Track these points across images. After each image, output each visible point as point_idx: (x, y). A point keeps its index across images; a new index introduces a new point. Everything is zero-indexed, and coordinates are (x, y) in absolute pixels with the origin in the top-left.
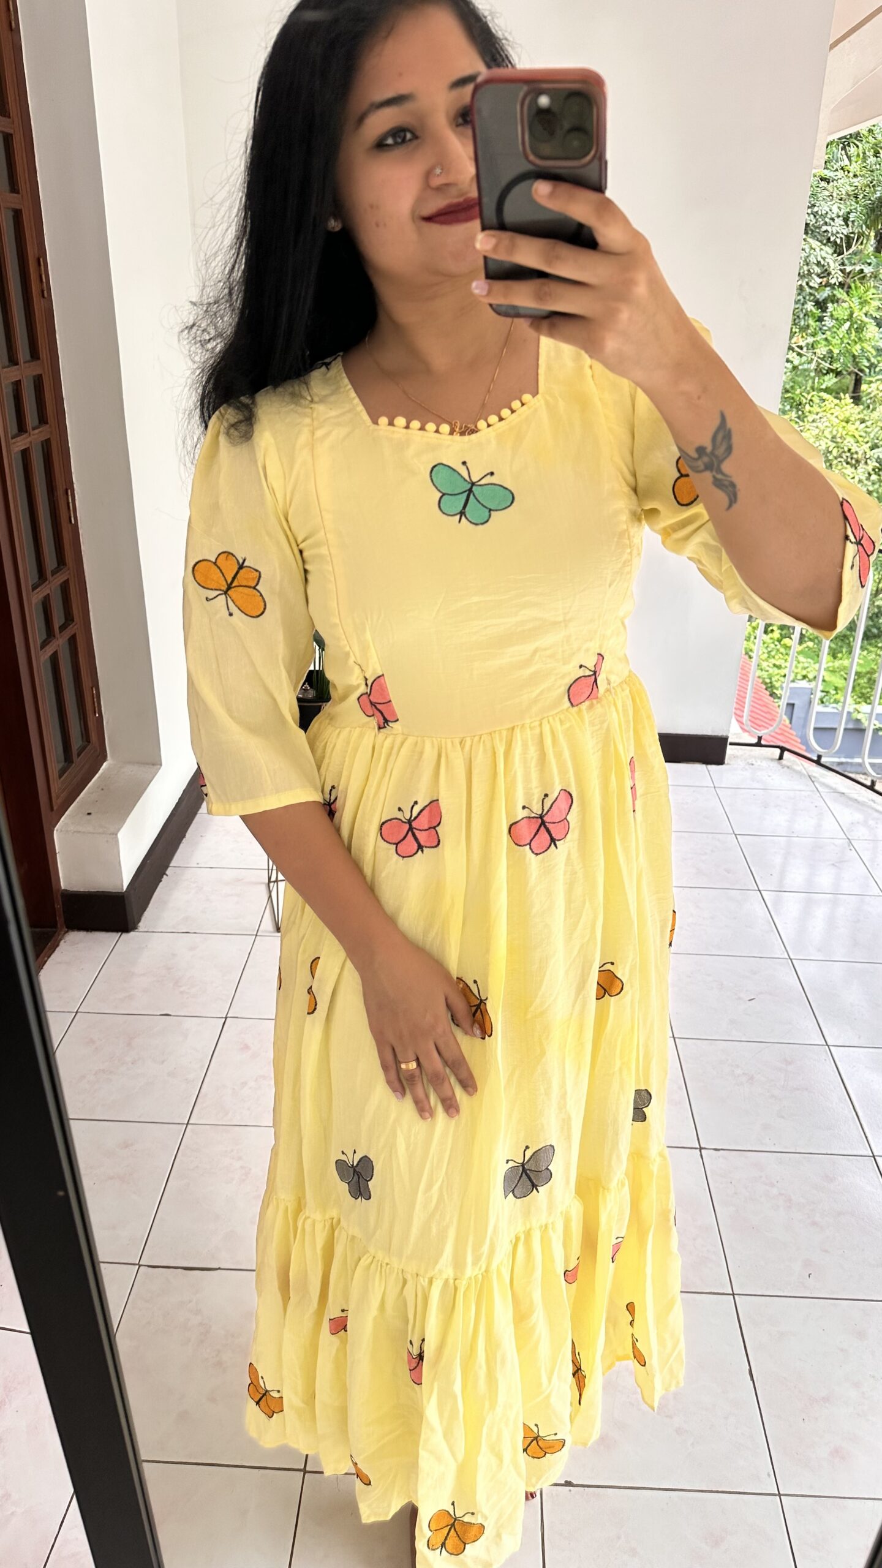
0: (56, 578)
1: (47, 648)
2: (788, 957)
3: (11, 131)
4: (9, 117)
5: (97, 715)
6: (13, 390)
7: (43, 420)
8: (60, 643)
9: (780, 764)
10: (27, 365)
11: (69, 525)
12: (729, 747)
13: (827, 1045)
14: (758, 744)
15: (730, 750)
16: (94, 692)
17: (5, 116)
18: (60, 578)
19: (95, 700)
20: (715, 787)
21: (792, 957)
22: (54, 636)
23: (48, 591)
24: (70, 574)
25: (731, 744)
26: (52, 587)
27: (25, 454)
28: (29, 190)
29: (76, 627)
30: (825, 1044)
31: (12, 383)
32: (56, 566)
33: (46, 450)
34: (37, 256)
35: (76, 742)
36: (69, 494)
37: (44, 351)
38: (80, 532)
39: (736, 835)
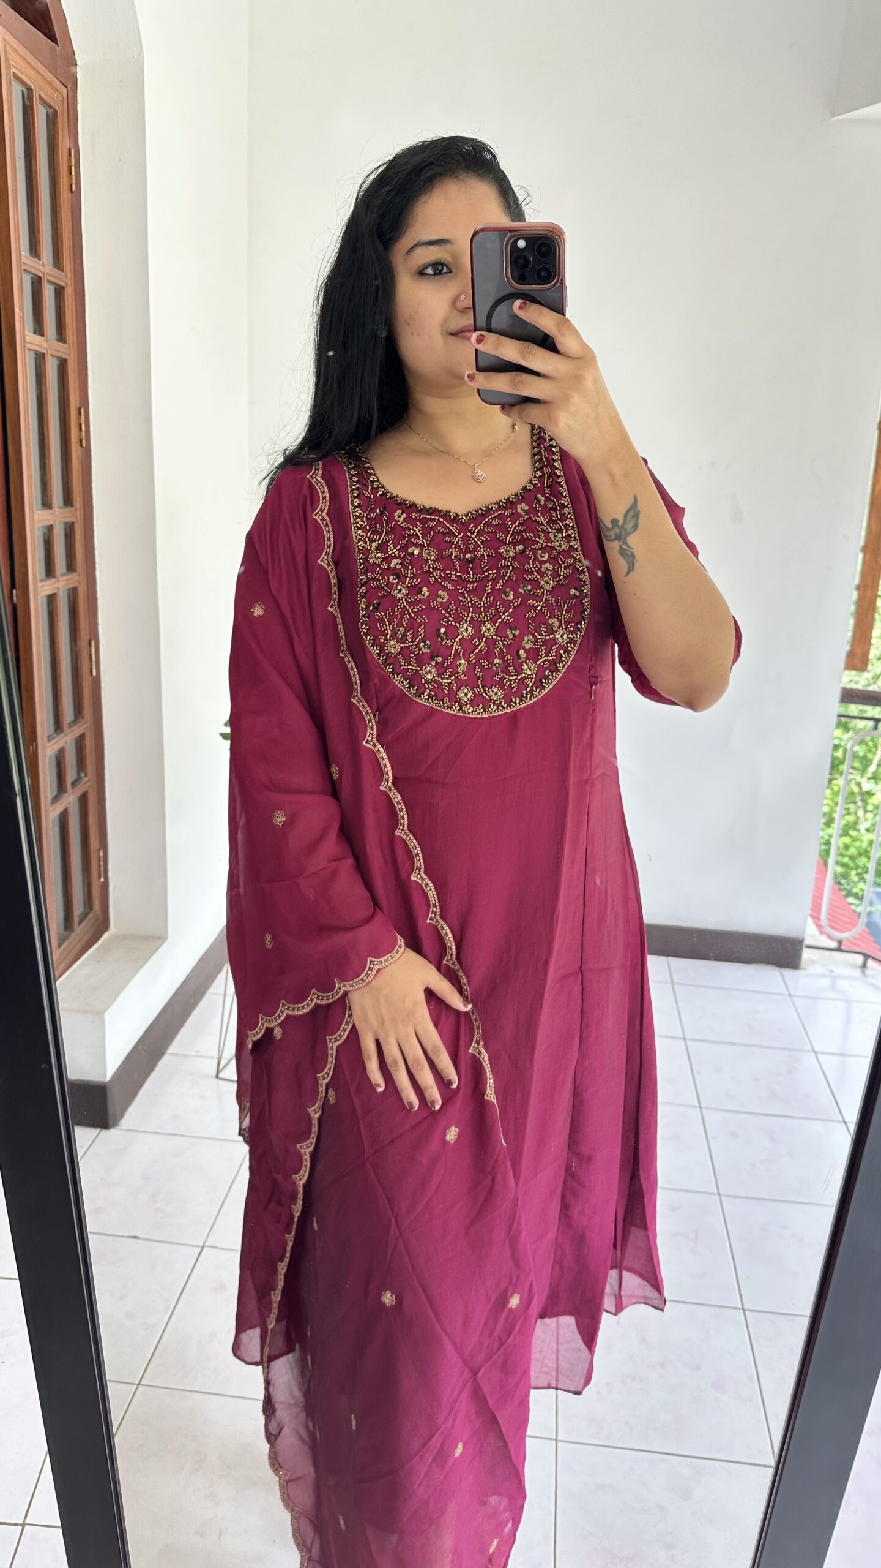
0: (71, 732)
1: (58, 804)
3: (63, 284)
4: (63, 271)
5: (102, 880)
6: (44, 535)
7: (71, 567)
8: (70, 800)
9: (865, 972)
10: (61, 511)
11: (91, 677)
14: (838, 950)
15: (806, 954)
16: (101, 854)
17: (59, 269)
18: (77, 732)
19: (102, 863)
22: (66, 792)
23: (64, 744)
24: (86, 728)
26: (67, 740)
27: (51, 599)
28: (76, 342)
29: (88, 784)
31: (44, 527)
32: (72, 718)
33: (72, 598)
34: (78, 405)
35: (78, 908)
36: (93, 643)
37: (78, 500)
38: (103, 685)
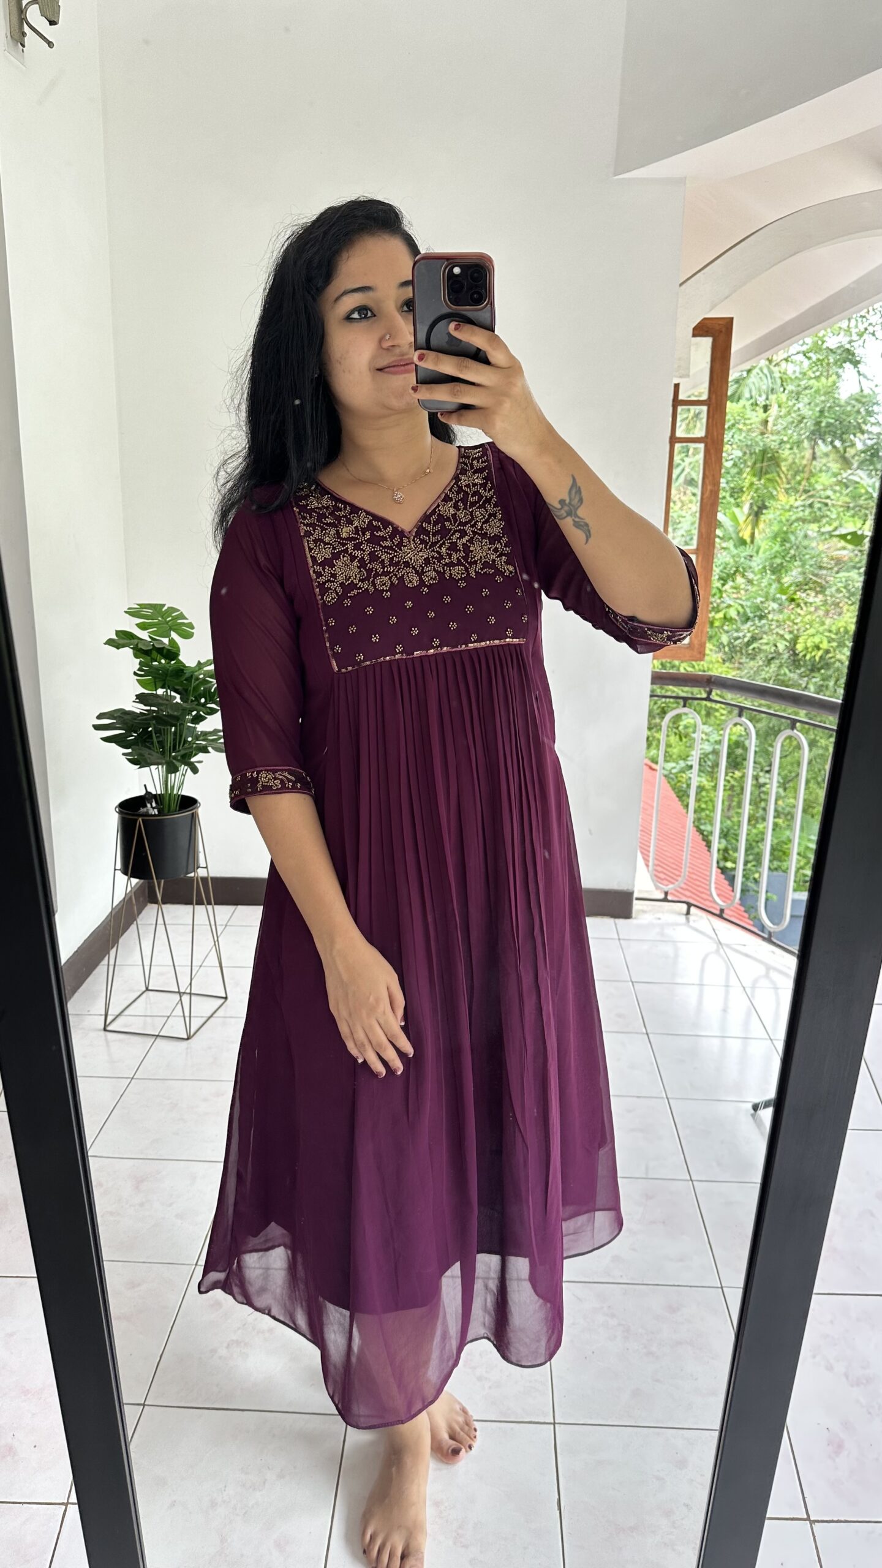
2: (665, 1096)
9: (688, 919)
12: (635, 902)
13: (691, 1180)
14: (665, 900)
15: (637, 905)
20: (619, 939)
21: (669, 1096)
25: (637, 899)
30: (689, 1178)
39: (632, 982)
